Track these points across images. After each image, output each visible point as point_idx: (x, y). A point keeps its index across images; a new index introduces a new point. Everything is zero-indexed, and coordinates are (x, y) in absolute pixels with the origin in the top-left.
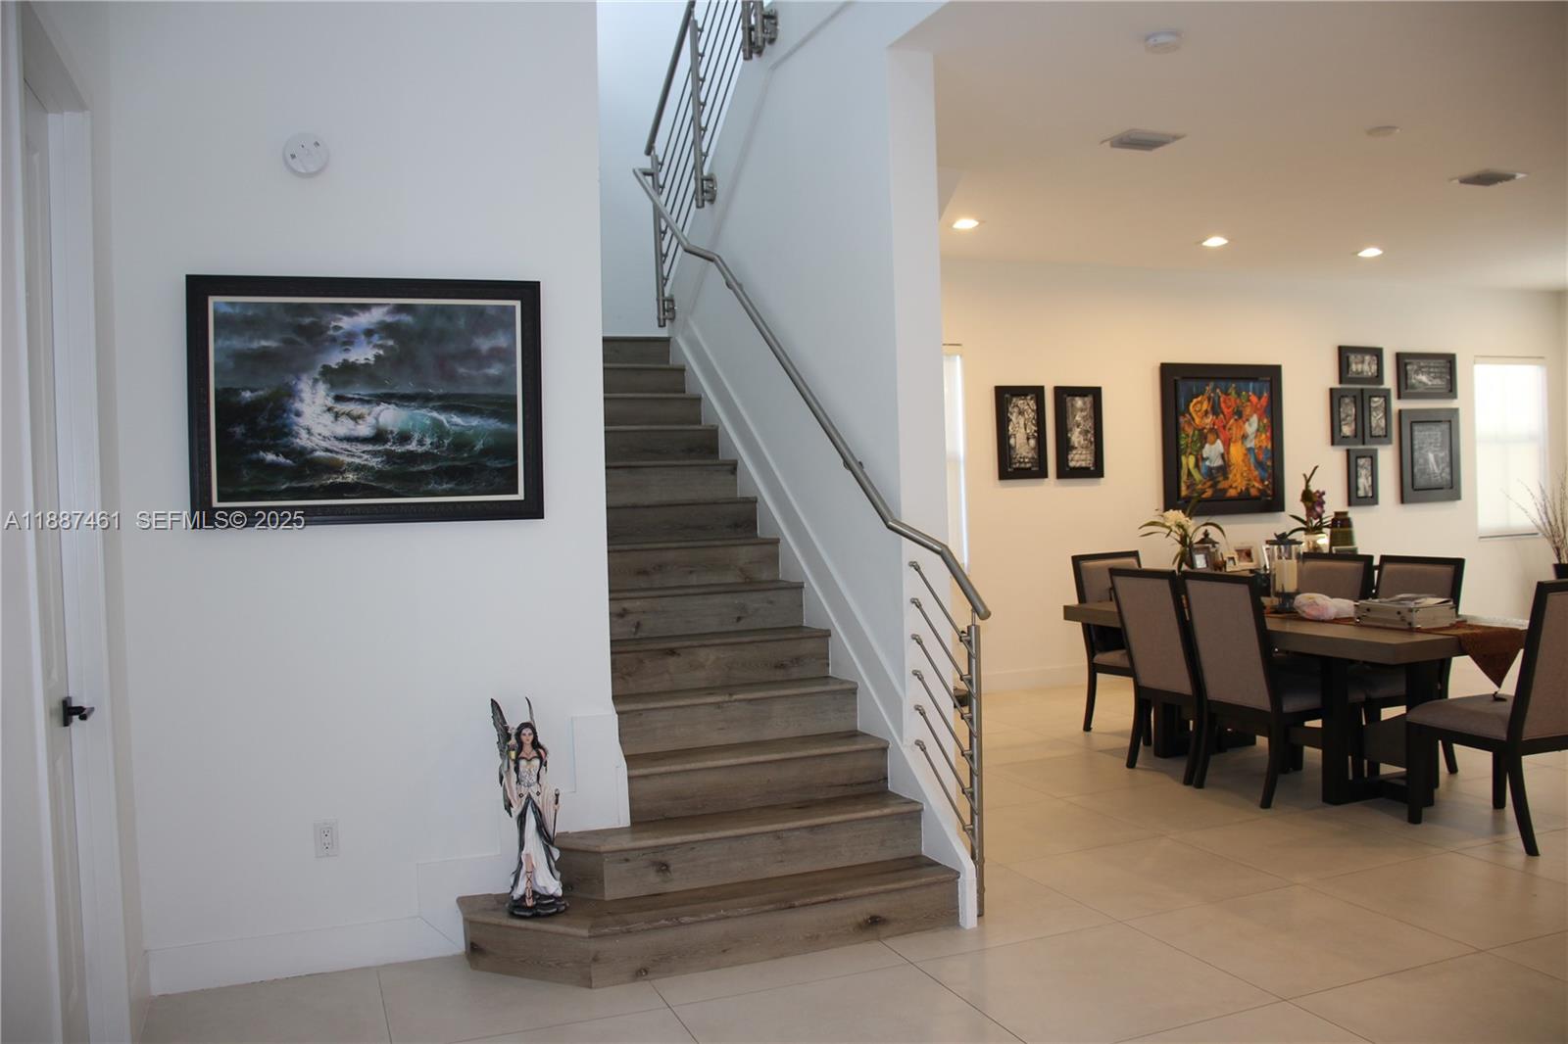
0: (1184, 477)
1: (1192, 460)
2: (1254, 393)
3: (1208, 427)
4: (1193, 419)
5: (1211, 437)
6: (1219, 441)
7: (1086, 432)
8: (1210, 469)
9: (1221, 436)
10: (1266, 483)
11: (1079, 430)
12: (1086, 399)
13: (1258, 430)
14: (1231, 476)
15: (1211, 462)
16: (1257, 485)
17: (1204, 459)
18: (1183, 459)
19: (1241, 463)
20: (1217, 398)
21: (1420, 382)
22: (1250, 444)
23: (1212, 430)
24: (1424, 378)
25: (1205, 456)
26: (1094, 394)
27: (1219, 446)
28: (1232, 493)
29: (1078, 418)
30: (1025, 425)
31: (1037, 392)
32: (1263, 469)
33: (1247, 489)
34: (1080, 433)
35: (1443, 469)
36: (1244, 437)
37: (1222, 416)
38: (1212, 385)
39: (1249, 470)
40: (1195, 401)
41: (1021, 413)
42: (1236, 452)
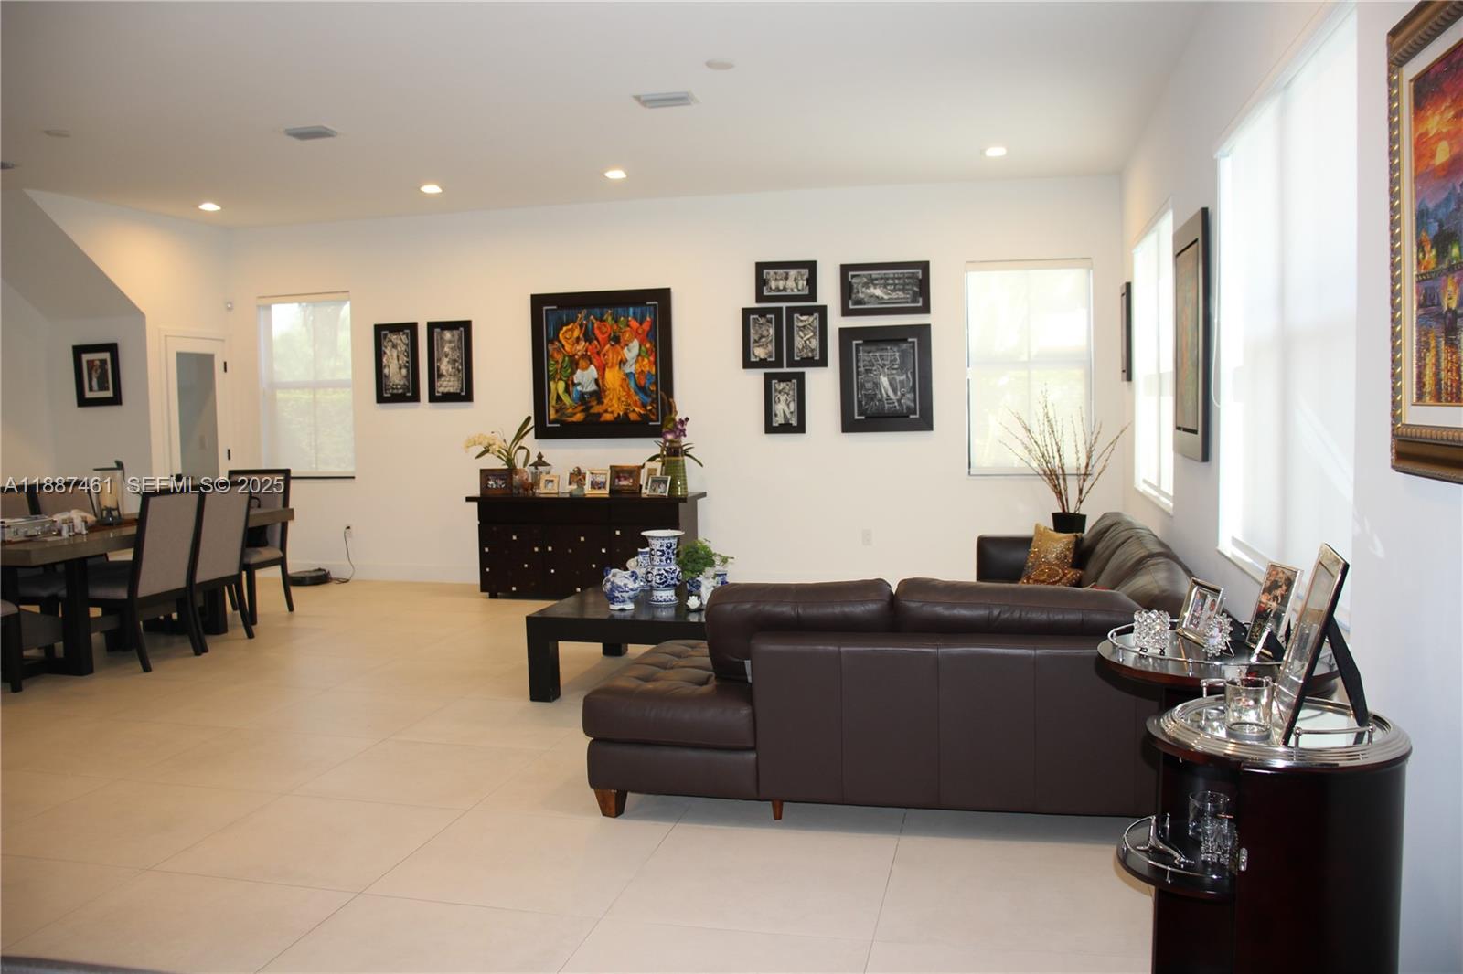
0: (553, 402)
1: (561, 386)
2: (635, 318)
3: (579, 353)
4: (563, 346)
5: (583, 363)
6: (592, 367)
7: (454, 361)
8: (582, 394)
9: (595, 361)
10: (649, 408)
11: (447, 360)
12: (455, 332)
13: (639, 355)
14: (606, 401)
15: (583, 387)
16: (637, 409)
17: (574, 384)
18: (552, 384)
19: (618, 388)
20: (590, 326)
21: (872, 296)
22: (631, 368)
23: (584, 356)
24: (878, 292)
25: (576, 381)
26: (465, 326)
27: (592, 372)
28: (608, 417)
29: (446, 349)
30: (398, 357)
31: (412, 328)
32: (646, 394)
33: (626, 414)
34: (448, 362)
35: (903, 395)
36: (623, 362)
37: (596, 342)
38: (584, 312)
39: (628, 394)
40: (565, 329)
41: (394, 346)
42: (613, 378)
